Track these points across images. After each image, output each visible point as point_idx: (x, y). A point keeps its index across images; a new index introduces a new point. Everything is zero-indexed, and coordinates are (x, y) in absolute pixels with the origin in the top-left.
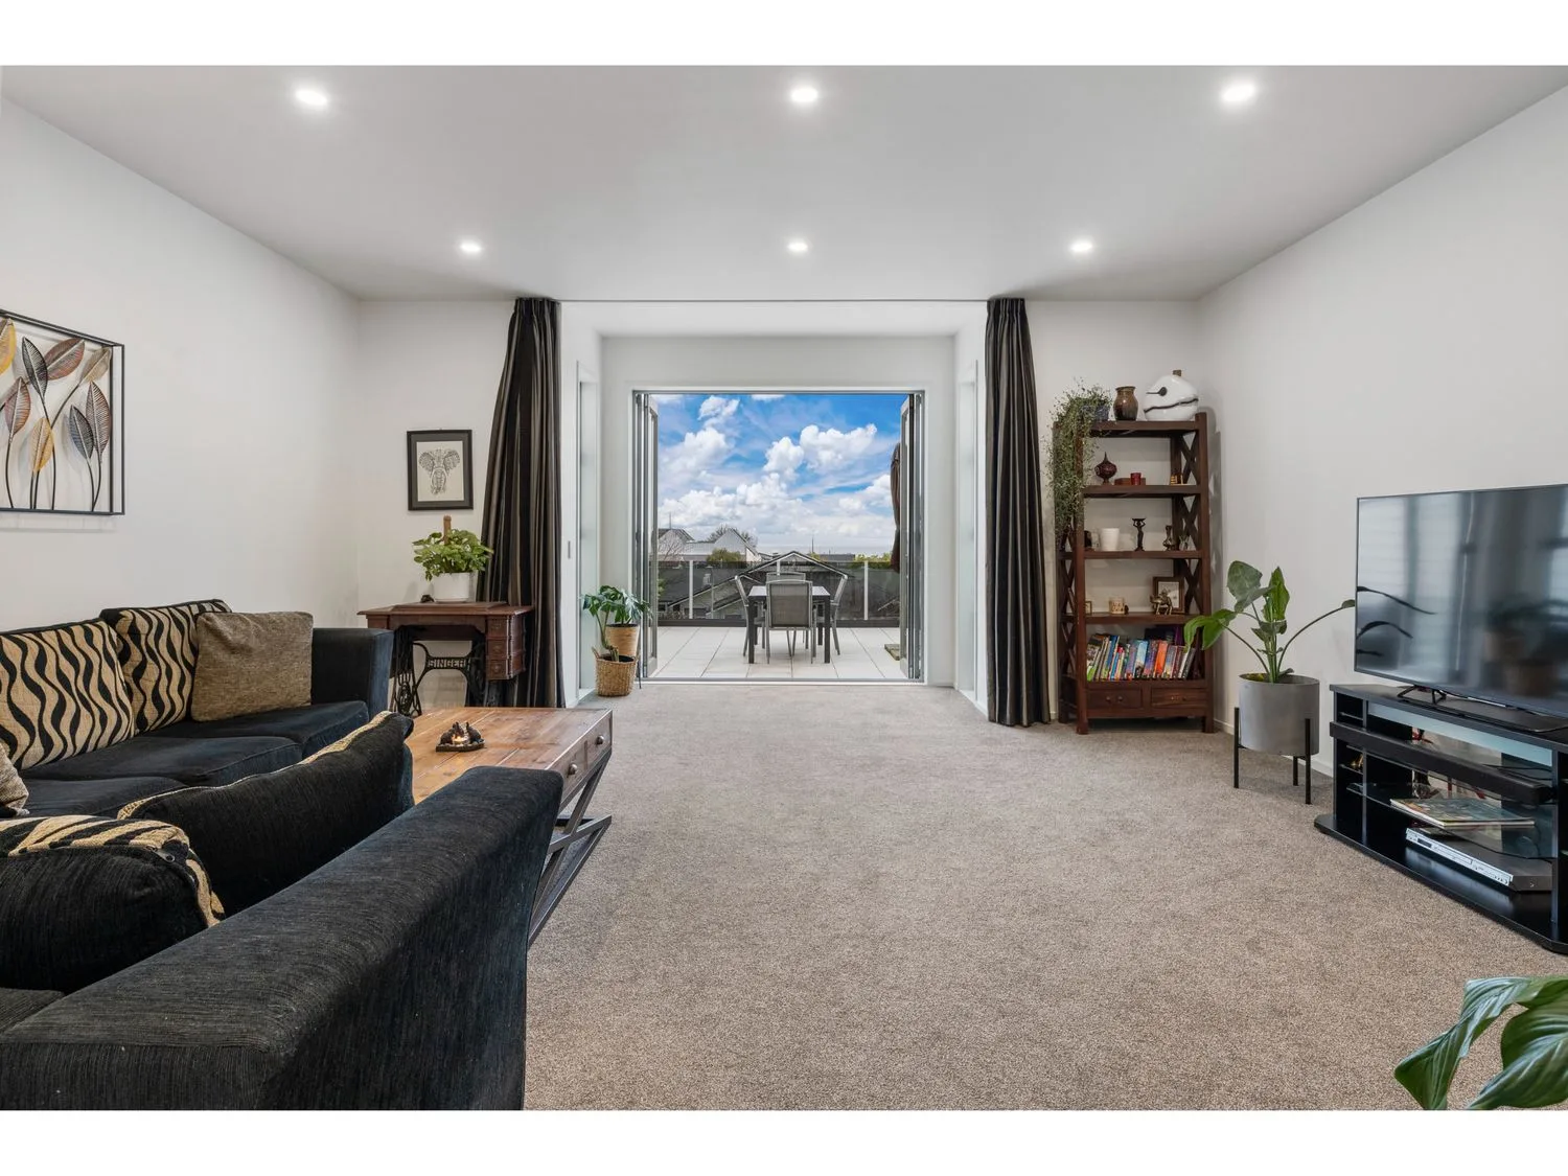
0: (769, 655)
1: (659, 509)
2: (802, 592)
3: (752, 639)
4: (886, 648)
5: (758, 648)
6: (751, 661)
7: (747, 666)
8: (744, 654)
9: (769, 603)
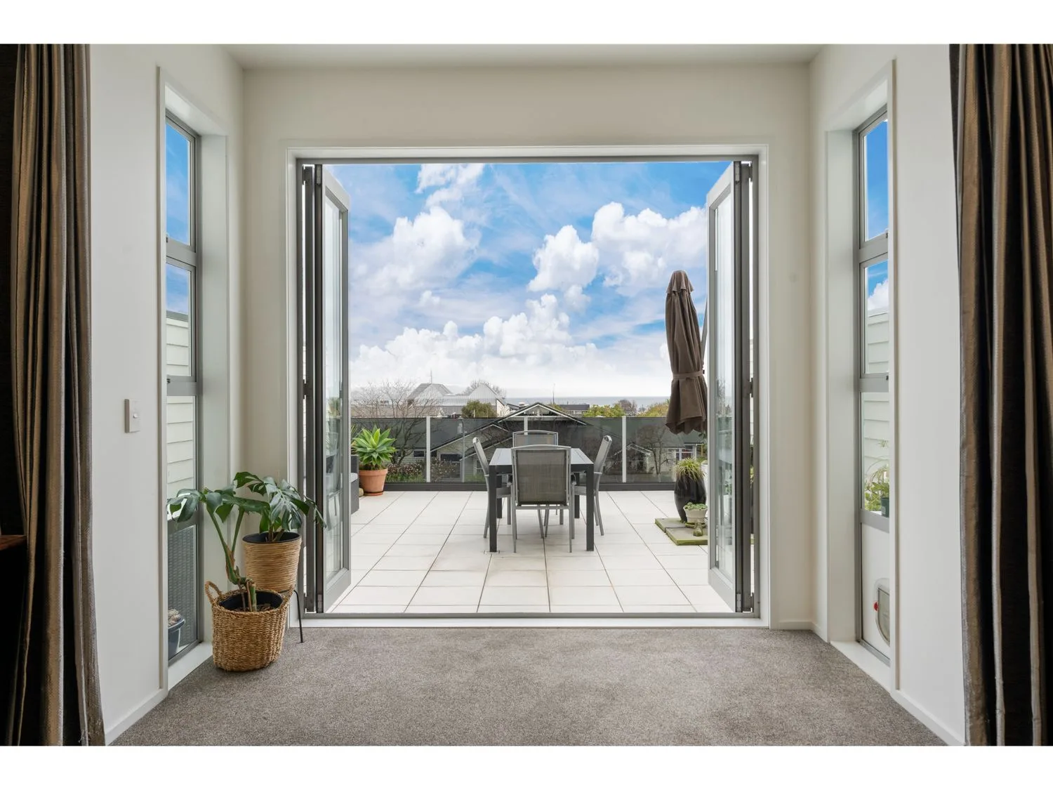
0: (515, 536)
1: (351, 364)
2: (558, 459)
3: (494, 511)
4: (658, 524)
5: (502, 523)
6: (493, 548)
7: (488, 555)
8: (485, 537)
9: (514, 473)
